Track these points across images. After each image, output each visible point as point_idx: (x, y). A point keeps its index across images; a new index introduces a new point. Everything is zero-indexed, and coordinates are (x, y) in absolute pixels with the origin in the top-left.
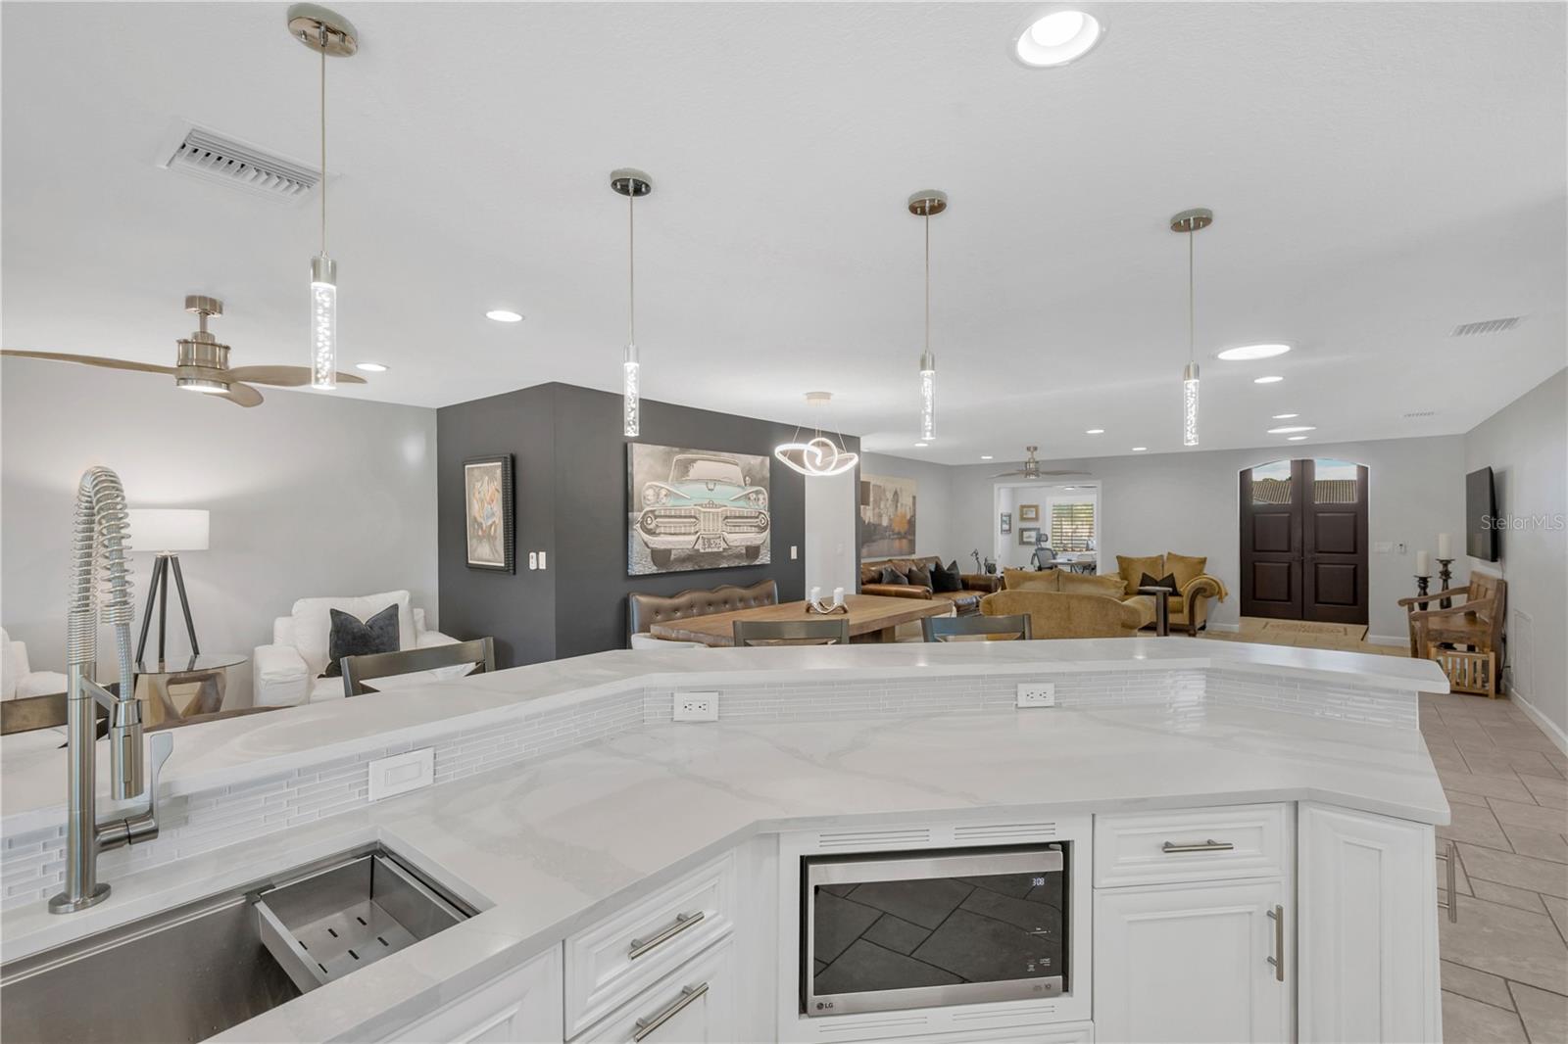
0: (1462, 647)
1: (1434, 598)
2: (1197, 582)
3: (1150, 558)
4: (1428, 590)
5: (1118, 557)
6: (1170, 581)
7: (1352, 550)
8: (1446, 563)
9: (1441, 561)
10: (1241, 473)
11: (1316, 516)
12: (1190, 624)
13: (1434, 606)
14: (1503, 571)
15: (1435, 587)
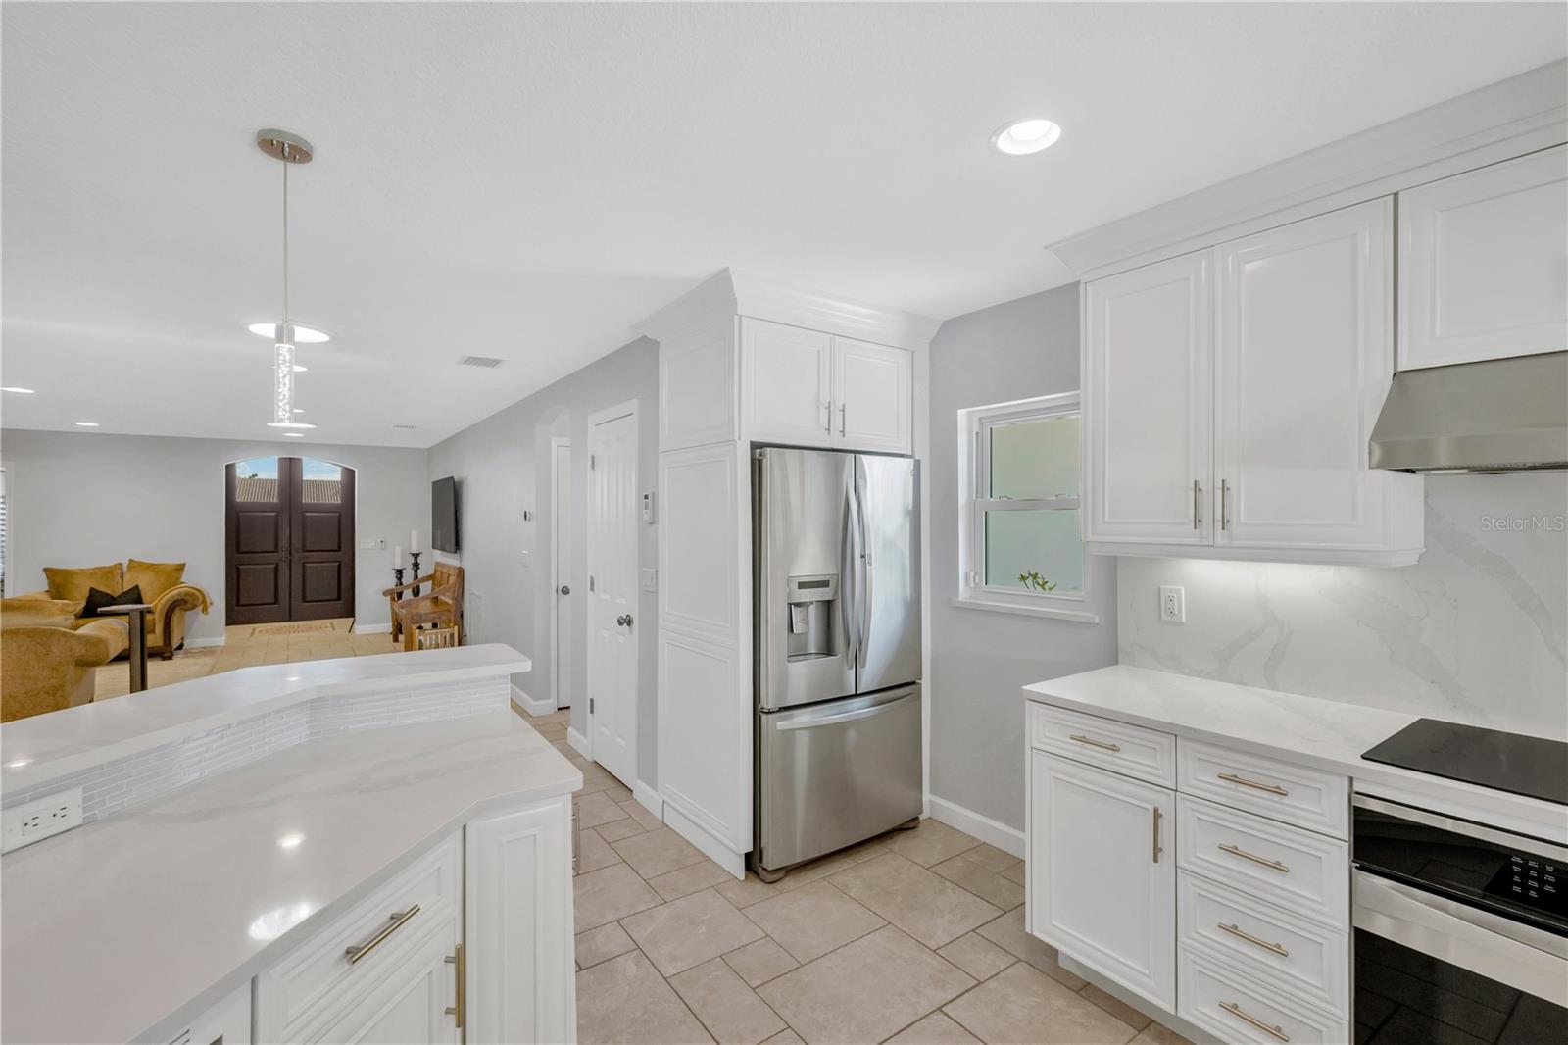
0: (428, 626)
1: (407, 587)
2: (174, 593)
3: (99, 568)
4: (403, 580)
5: (46, 570)
6: (135, 596)
7: (336, 548)
8: (416, 556)
9: (413, 555)
10: (227, 466)
11: (303, 515)
12: (165, 645)
13: (407, 595)
14: (461, 561)
15: (408, 578)
